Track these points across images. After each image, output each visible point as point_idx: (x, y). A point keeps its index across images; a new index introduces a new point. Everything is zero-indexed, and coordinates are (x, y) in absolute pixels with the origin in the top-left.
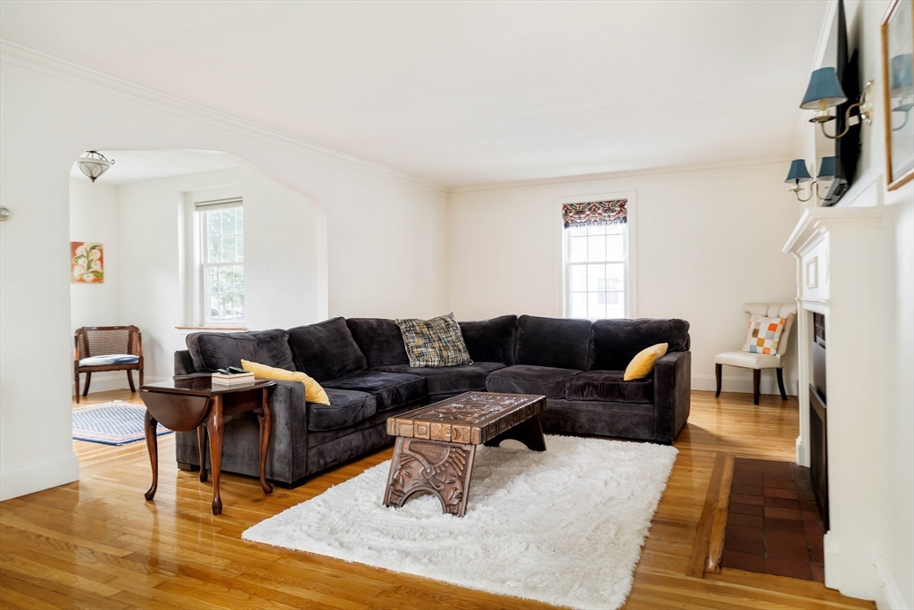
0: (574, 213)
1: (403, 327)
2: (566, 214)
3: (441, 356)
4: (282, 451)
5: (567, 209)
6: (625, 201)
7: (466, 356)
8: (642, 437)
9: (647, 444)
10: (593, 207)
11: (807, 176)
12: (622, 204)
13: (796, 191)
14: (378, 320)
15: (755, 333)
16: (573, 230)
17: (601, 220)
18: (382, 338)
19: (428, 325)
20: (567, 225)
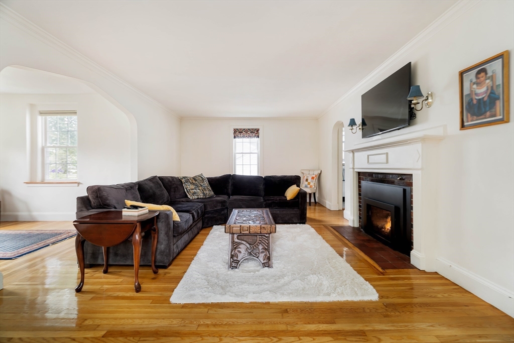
0: (238, 133)
1: (183, 180)
2: (235, 133)
3: (204, 193)
4: (163, 249)
5: (235, 131)
6: (259, 129)
7: (213, 193)
8: (295, 222)
9: (298, 225)
10: (246, 131)
11: (356, 124)
12: (258, 130)
13: (352, 129)
14: (171, 177)
15: (307, 180)
16: (237, 140)
17: (249, 136)
18: (175, 186)
19: (194, 179)
20: (235, 137)
